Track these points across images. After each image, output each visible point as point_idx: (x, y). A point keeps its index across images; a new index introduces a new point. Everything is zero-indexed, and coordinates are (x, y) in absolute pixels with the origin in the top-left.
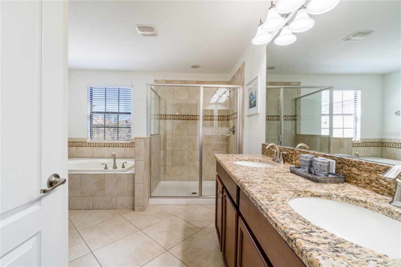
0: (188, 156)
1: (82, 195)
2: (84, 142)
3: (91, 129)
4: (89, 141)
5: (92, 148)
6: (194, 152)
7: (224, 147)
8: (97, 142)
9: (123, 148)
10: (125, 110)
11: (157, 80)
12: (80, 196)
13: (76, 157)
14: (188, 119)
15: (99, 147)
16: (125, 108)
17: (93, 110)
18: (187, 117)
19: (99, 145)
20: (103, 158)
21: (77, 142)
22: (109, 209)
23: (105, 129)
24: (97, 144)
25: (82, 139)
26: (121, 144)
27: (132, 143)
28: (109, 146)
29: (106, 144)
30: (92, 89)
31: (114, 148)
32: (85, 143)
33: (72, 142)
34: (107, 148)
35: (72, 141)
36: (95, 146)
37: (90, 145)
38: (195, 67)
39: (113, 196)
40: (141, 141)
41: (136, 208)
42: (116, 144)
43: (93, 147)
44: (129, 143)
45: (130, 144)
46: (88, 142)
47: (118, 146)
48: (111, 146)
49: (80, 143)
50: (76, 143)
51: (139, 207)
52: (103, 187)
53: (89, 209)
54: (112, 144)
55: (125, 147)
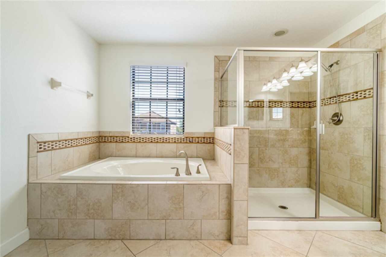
0: (259, 155)
1: (150, 218)
2: (125, 137)
3: (133, 120)
4: (132, 136)
5: (135, 144)
6: (266, 149)
7: (305, 142)
8: (142, 137)
9: (175, 144)
10: (176, 95)
11: (218, 56)
12: (147, 218)
13: (116, 157)
14: (258, 106)
15: (144, 142)
16: (176, 92)
17: (136, 96)
18: (257, 103)
19: (145, 141)
20: (149, 157)
21: (117, 137)
22: (190, 240)
23: (150, 120)
24: (142, 140)
25: (123, 132)
26: (172, 139)
27: (187, 138)
28: (157, 142)
29: (153, 140)
30: (134, 69)
31: (164, 144)
32: (127, 138)
33: (111, 137)
34: (155, 144)
35: (111, 135)
36: (140, 142)
37: (133, 140)
38: (279, 34)
39: (197, 220)
40: (244, 133)
41: (235, 240)
42: (166, 139)
43: (137, 144)
44: (183, 137)
45: (184, 139)
46: (130, 137)
47: (169, 142)
48: (159, 141)
49: (121, 138)
50: (115, 138)
51: (240, 238)
52: (181, 204)
53: (161, 240)
54: (160, 139)
55: (177, 143)
